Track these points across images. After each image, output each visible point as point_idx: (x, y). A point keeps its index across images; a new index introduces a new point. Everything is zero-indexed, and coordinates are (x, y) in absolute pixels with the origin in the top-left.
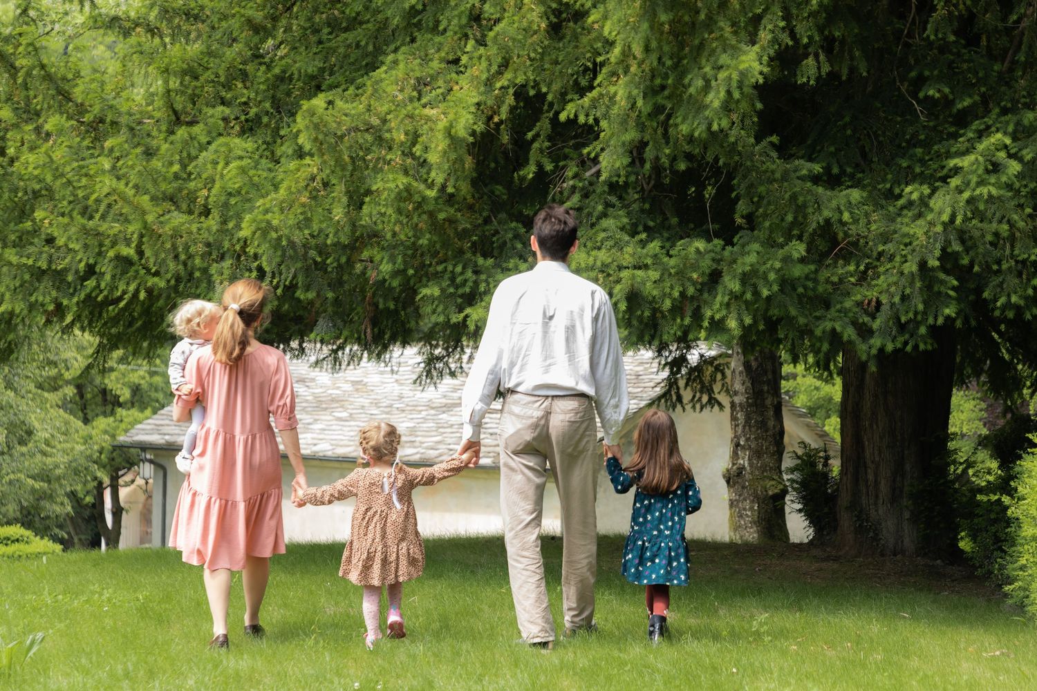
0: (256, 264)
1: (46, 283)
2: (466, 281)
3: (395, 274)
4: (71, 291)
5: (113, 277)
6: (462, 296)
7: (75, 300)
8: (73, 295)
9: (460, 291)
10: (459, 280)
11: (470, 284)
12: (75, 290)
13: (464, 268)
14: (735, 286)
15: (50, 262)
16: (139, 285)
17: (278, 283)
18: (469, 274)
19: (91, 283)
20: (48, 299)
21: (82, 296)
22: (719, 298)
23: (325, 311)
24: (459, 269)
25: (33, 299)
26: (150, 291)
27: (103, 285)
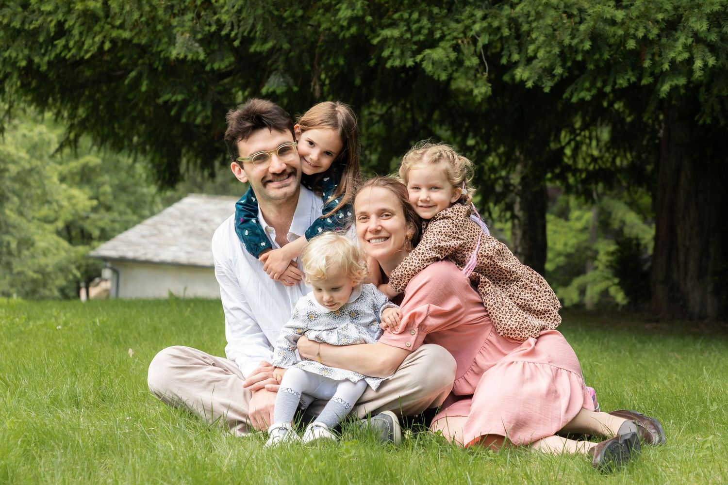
0: (215, 17)
1: (21, 42)
2: (421, 28)
3: (353, 20)
4: (43, 51)
5: (81, 34)
6: (416, 43)
7: (46, 59)
8: (44, 55)
9: (415, 39)
10: (414, 27)
11: (425, 31)
12: (46, 51)
13: (420, 15)
14: (701, 26)
15: (23, 23)
16: (105, 37)
17: (236, 34)
18: (425, 22)
19: (61, 43)
20: (21, 56)
21: (53, 56)
22: (682, 40)
23: (276, 69)
24: (415, 16)
25: (6, 54)
26: (113, 41)
27: (71, 44)
